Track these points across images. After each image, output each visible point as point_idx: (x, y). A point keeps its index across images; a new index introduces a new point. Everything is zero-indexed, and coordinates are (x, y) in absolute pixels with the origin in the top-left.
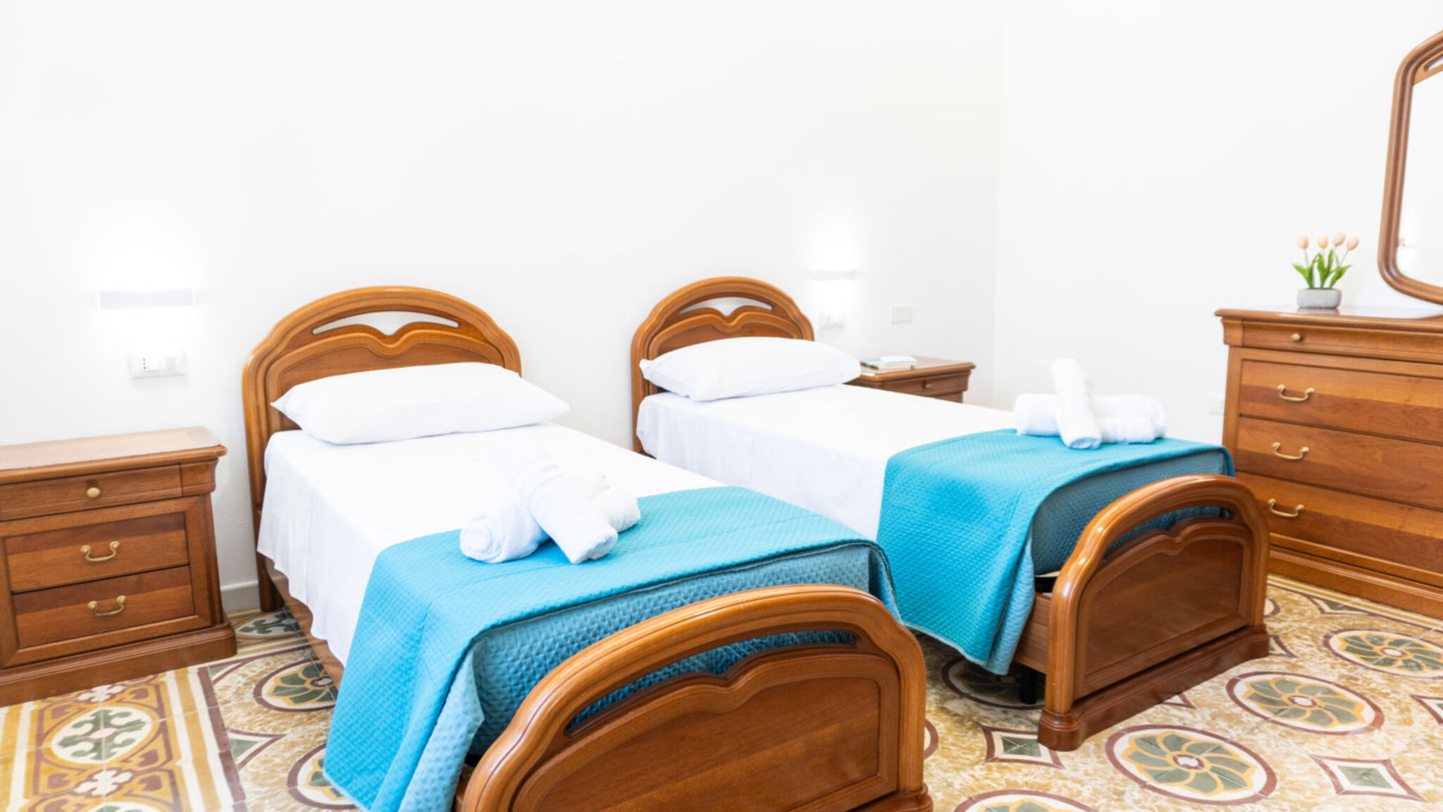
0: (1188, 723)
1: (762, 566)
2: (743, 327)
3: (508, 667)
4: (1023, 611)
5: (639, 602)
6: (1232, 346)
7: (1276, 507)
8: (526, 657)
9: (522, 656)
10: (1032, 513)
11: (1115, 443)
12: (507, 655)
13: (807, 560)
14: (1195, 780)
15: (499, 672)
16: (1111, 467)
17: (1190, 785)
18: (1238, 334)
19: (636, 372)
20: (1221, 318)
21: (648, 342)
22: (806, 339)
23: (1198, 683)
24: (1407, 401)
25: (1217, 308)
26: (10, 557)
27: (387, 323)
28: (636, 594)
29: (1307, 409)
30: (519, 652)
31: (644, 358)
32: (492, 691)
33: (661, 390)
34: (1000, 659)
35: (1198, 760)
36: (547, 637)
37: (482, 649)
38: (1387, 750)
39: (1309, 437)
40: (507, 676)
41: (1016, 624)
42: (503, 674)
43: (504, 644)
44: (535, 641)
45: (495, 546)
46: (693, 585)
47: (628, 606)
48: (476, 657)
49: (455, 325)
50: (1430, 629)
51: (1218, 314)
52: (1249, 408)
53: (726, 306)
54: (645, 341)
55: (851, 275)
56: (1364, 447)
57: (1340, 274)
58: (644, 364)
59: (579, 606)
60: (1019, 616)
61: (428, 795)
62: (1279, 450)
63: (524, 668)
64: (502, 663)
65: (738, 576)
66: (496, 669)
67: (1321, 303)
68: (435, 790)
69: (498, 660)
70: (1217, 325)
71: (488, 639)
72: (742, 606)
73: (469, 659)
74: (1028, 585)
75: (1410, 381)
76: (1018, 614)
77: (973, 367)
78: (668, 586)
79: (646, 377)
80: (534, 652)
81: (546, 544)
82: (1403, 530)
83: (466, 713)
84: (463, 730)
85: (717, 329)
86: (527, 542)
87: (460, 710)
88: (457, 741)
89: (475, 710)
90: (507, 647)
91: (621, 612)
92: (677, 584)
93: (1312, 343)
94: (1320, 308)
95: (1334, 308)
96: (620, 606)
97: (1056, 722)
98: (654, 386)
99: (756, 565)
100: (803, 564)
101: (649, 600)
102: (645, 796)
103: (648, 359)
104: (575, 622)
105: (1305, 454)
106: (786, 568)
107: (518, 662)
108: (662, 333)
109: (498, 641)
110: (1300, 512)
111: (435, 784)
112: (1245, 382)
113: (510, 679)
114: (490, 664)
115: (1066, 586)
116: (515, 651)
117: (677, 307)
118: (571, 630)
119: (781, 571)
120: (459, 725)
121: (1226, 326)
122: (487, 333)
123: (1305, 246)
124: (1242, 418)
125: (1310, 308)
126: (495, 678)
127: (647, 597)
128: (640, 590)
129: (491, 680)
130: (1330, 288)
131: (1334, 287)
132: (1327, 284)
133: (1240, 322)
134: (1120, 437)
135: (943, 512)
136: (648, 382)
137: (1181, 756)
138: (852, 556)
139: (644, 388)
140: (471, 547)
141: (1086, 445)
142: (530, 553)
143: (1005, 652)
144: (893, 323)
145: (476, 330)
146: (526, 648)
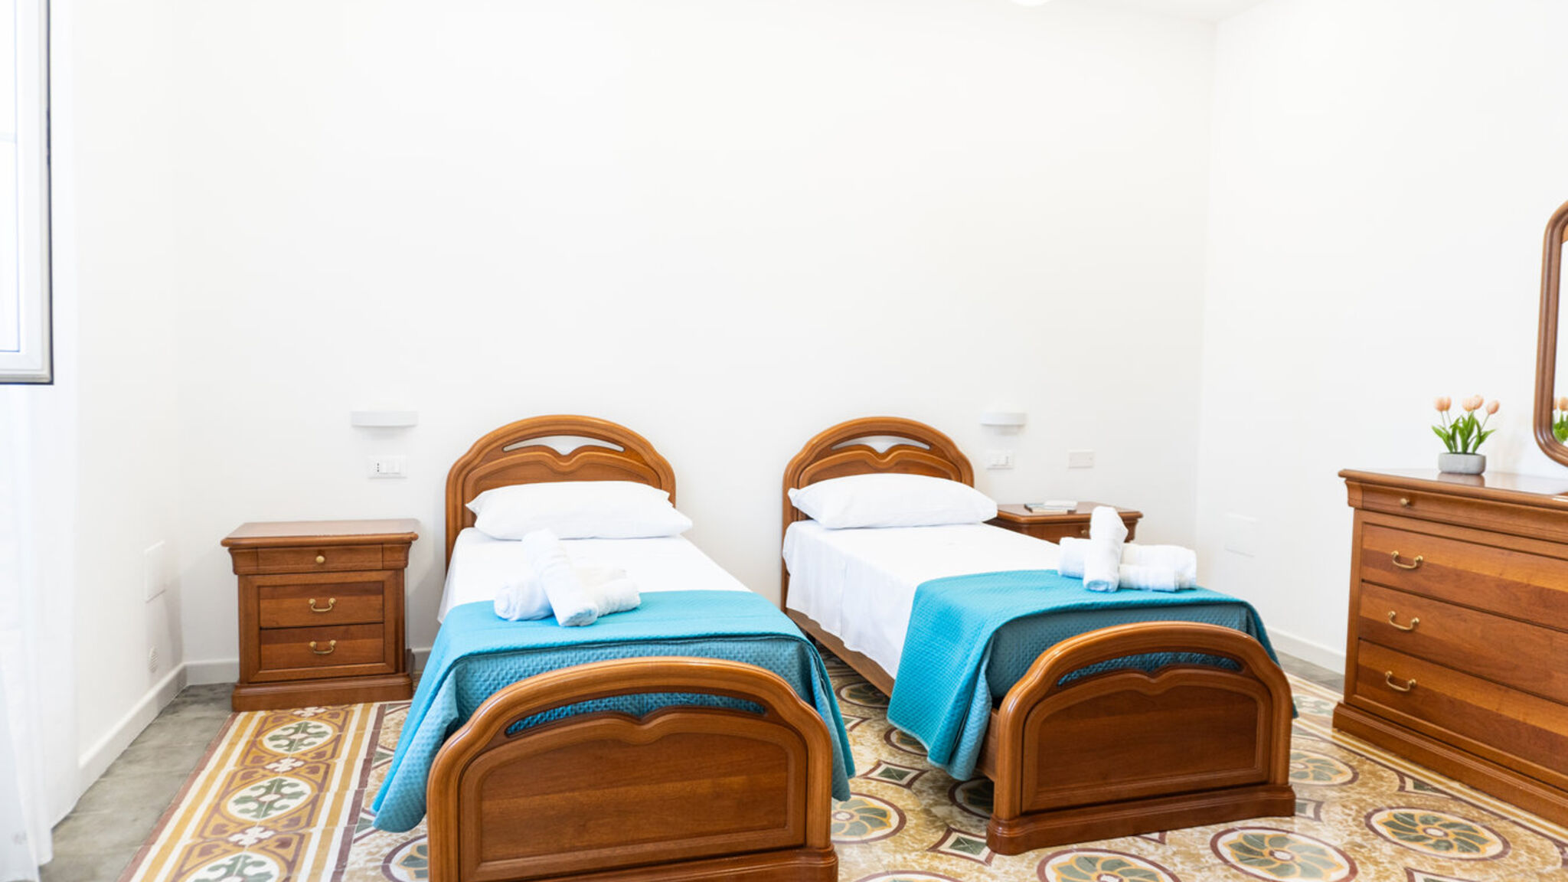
1: (693, 643)
2: (897, 464)
3: (481, 685)
4: (978, 724)
5: (584, 655)
6: (1356, 509)
7: (1392, 680)
8: (494, 680)
9: (491, 679)
11: (1139, 589)
12: (480, 677)
13: (735, 644)
15: (475, 688)
18: (1358, 496)
19: (786, 500)
20: (1344, 479)
21: (798, 472)
23: (1191, 826)
24: (1501, 575)
25: (1341, 469)
26: (261, 601)
27: (565, 445)
28: (584, 648)
29: (1417, 578)
30: (489, 676)
31: (793, 487)
32: (470, 700)
33: (808, 518)
34: (959, 766)
35: (1121, 880)
36: (511, 669)
37: (463, 670)
39: (1419, 607)
40: (480, 692)
41: (971, 735)
42: (478, 690)
43: (479, 668)
44: (502, 670)
45: (511, 608)
46: (631, 648)
47: (576, 656)
48: (457, 674)
49: (621, 449)
51: (1341, 475)
52: (1375, 574)
53: (881, 444)
54: (796, 472)
56: (1465, 621)
57: (1481, 439)
58: (793, 493)
59: (538, 651)
60: (974, 728)
61: (414, 761)
62: (1394, 619)
63: (492, 687)
64: (477, 681)
65: (671, 647)
66: (473, 685)
67: (1461, 468)
68: (419, 758)
69: (475, 679)
70: (1341, 488)
71: (468, 663)
73: (452, 673)
74: (982, 700)
75: (1503, 553)
76: (974, 726)
77: (1140, 516)
78: (610, 646)
79: (795, 504)
80: (500, 677)
81: (550, 616)
82: (1499, 712)
83: (443, 709)
84: (440, 720)
85: (870, 464)
87: (440, 707)
88: (435, 727)
89: (450, 709)
90: (481, 671)
91: (569, 660)
92: (618, 646)
93: (1421, 509)
94: (1460, 474)
95: (1478, 475)
96: (570, 655)
97: (1000, 828)
98: (802, 513)
102: (567, 794)
103: (798, 488)
104: (533, 661)
105: (1416, 624)
107: (488, 683)
108: (812, 466)
109: (475, 666)
110: (1413, 686)
111: (419, 755)
112: (1365, 547)
113: (482, 694)
114: (469, 681)
115: (1011, 703)
116: (487, 674)
117: (830, 442)
118: (528, 666)
120: (438, 717)
121: (1349, 487)
122: (647, 458)
123: (1444, 407)
124: (1364, 584)
125: (1450, 473)
126: (472, 691)
127: (591, 652)
128: (586, 646)
129: (469, 692)
130: (1473, 454)
131: (1477, 452)
132: (1469, 450)
133: (1357, 484)
134: (1143, 585)
136: (797, 510)
137: (1108, 875)
138: (780, 647)
139: (793, 514)
140: (500, 609)
141: (1102, 588)
142: (542, 617)
143: (962, 759)
144: (1070, 468)
145: (638, 454)
146: (495, 673)
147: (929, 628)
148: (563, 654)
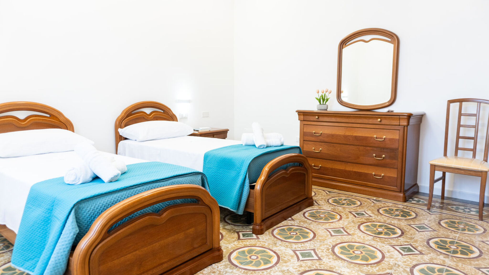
0: (293, 224)
1: (169, 180)
2: (154, 118)
3: (87, 214)
4: (247, 194)
5: (130, 192)
6: (301, 121)
7: (314, 166)
8: (93, 210)
9: (91, 210)
10: (248, 165)
11: (270, 146)
12: (86, 210)
14: (295, 238)
15: (83, 216)
16: (269, 152)
17: (294, 239)
18: (302, 117)
19: (117, 133)
20: (297, 113)
22: (175, 121)
23: (296, 214)
24: (345, 134)
25: (296, 110)
27: (22, 115)
28: (129, 189)
29: (321, 138)
30: (90, 209)
31: (120, 128)
32: (81, 222)
33: (126, 139)
34: (241, 210)
35: (296, 233)
36: (100, 204)
37: (77, 208)
38: (343, 225)
39: (321, 145)
40: (86, 217)
41: (245, 198)
42: (85, 216)
44: (96, 205)
45: (78, 178)
46: (148, 186)
47: (127, 193)
48: (75, 210)
49: (48, 116)
50: (353, 196)
51: (296, 112)
52: (307, 138)
53: (148, 111)
54: (120, 122)
56: (335, 147)
57: (327, 100)
58: (120, 130)
59: (110, 193)
60: (245, 196)
61: (59, 258)
62: (314, 150)
63: (92, 214)
64: (84, 212)
65: (162, 183)
66: (82, 215)
67: (323, 108)
68: (62, 255)
69: (83, 212)
70: (296, 114)
71: (80, 205)
72: (164, 190)
73: (73, 211)
74: (248, 186)
75: (345, 128)
76: (245, 195)
77: (228, 130)
78: (139, 186)
79: (121, 134)
80: (95, 208)
81: (96, 178)
82: (346, 169)
83: (73, 229)
84: (72, 234)
85: (144, 118)
86: (89, 177)
87: (70, 228)
88: (70, 238)
89: (76, 228)
90: (86, 207)
91: (124, 195)
92: (142, 186)
93: (321, 119)
94: (323, 110)
95: (326, 110)
97: (257, 227)
98: (123, 137)
99: (167, 180)
100: (182, 179)
101: (134, 191)
103: (121, 128)
104: (109, 198)
105: (321, 150)
107: (90, 212)
108: (126, 119)
109: (83, 205)
110: (320, 167)
111: (62, 254)
112: (304, 131)
113: (87, 218)
114: (80, 213)
115: (258, 186)
116: (89, 208)
117: (131, 111)
118: (108, 201)
119: (175, 181)
120: (70, 233)
121: (299, 115)
122: (61, 119)
123: (318, 92)
124: (304, 141)
125: (320, 110)
126: (82, 218)
127: (132, 190)
128: (131, 188)
130: (325, 104)
131: (326, 104)
132: (324, 103)
133: (302, 114)
134: (272, 145)
135: (222, 168)
136: (121, 136)
137: (291, 232)
138: (196, 177)
139: (120, 138)
140: (68, 180)
141: (262, 147)
142: (90, 181)
143: (242, 207)
144: (203, 117)
145: (57, 117)
146: (93, 207)
147: (216, 167)
148: (121, 193)
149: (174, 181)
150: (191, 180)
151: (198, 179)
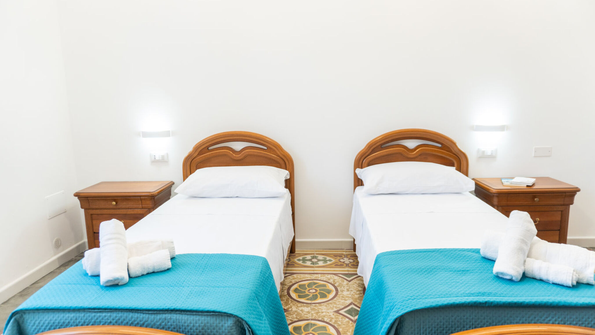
2: (420, 155)
21: (362, 160)
30: (35, 323)
44: (40, 320)
48: (16, 320)
49: (265, 148)
55: (502, 128)
64: (28, 325)
77: (579, 190)
80: (40, 325)
90: (30, 319)
91: (80, 318)
96: (80, 315)
99: (155, 312)
100: (186, 318)
101: (95, 316)
103: (362, 168)
106: (174, 318)
107: (34, 327)
108: (370, 156)
109: (26, 316)
114: (24, 324)
117: (381, 143)
119: (171, 319)
122: (279, 152)
136: (361, 180)
139: (359, 182)
144: (535, 157)
145: (274, 150)
146: (37, 322)
148: (76, 314)
149: (169, 317)
150: (208, 323)
151: (226, 325)
